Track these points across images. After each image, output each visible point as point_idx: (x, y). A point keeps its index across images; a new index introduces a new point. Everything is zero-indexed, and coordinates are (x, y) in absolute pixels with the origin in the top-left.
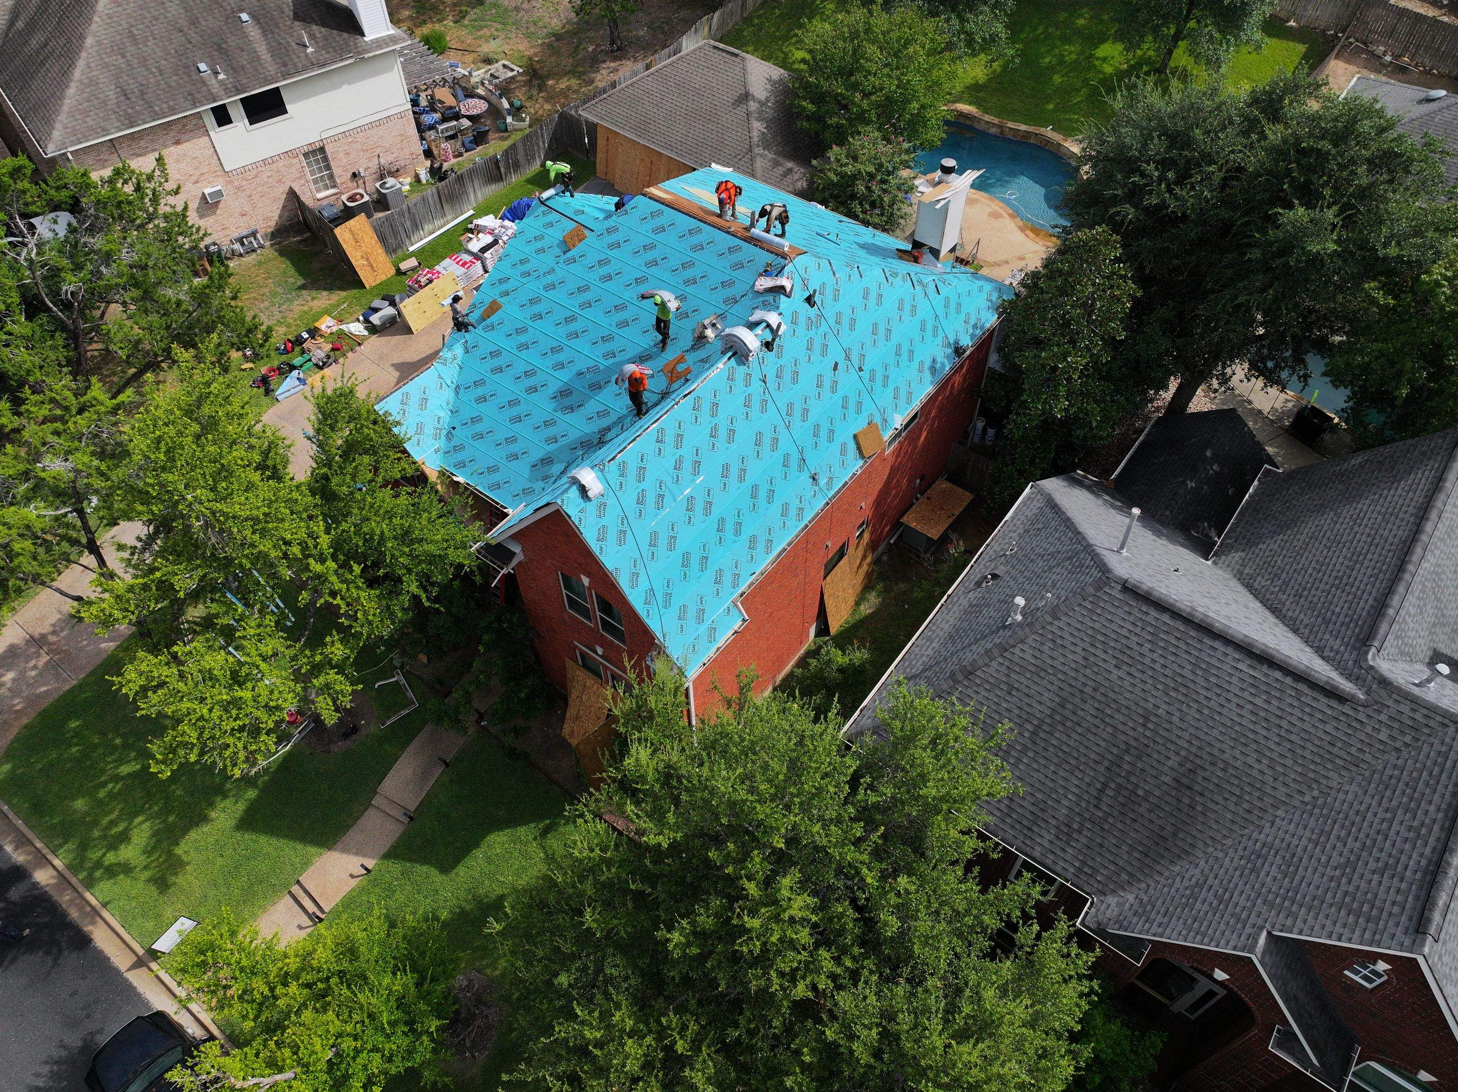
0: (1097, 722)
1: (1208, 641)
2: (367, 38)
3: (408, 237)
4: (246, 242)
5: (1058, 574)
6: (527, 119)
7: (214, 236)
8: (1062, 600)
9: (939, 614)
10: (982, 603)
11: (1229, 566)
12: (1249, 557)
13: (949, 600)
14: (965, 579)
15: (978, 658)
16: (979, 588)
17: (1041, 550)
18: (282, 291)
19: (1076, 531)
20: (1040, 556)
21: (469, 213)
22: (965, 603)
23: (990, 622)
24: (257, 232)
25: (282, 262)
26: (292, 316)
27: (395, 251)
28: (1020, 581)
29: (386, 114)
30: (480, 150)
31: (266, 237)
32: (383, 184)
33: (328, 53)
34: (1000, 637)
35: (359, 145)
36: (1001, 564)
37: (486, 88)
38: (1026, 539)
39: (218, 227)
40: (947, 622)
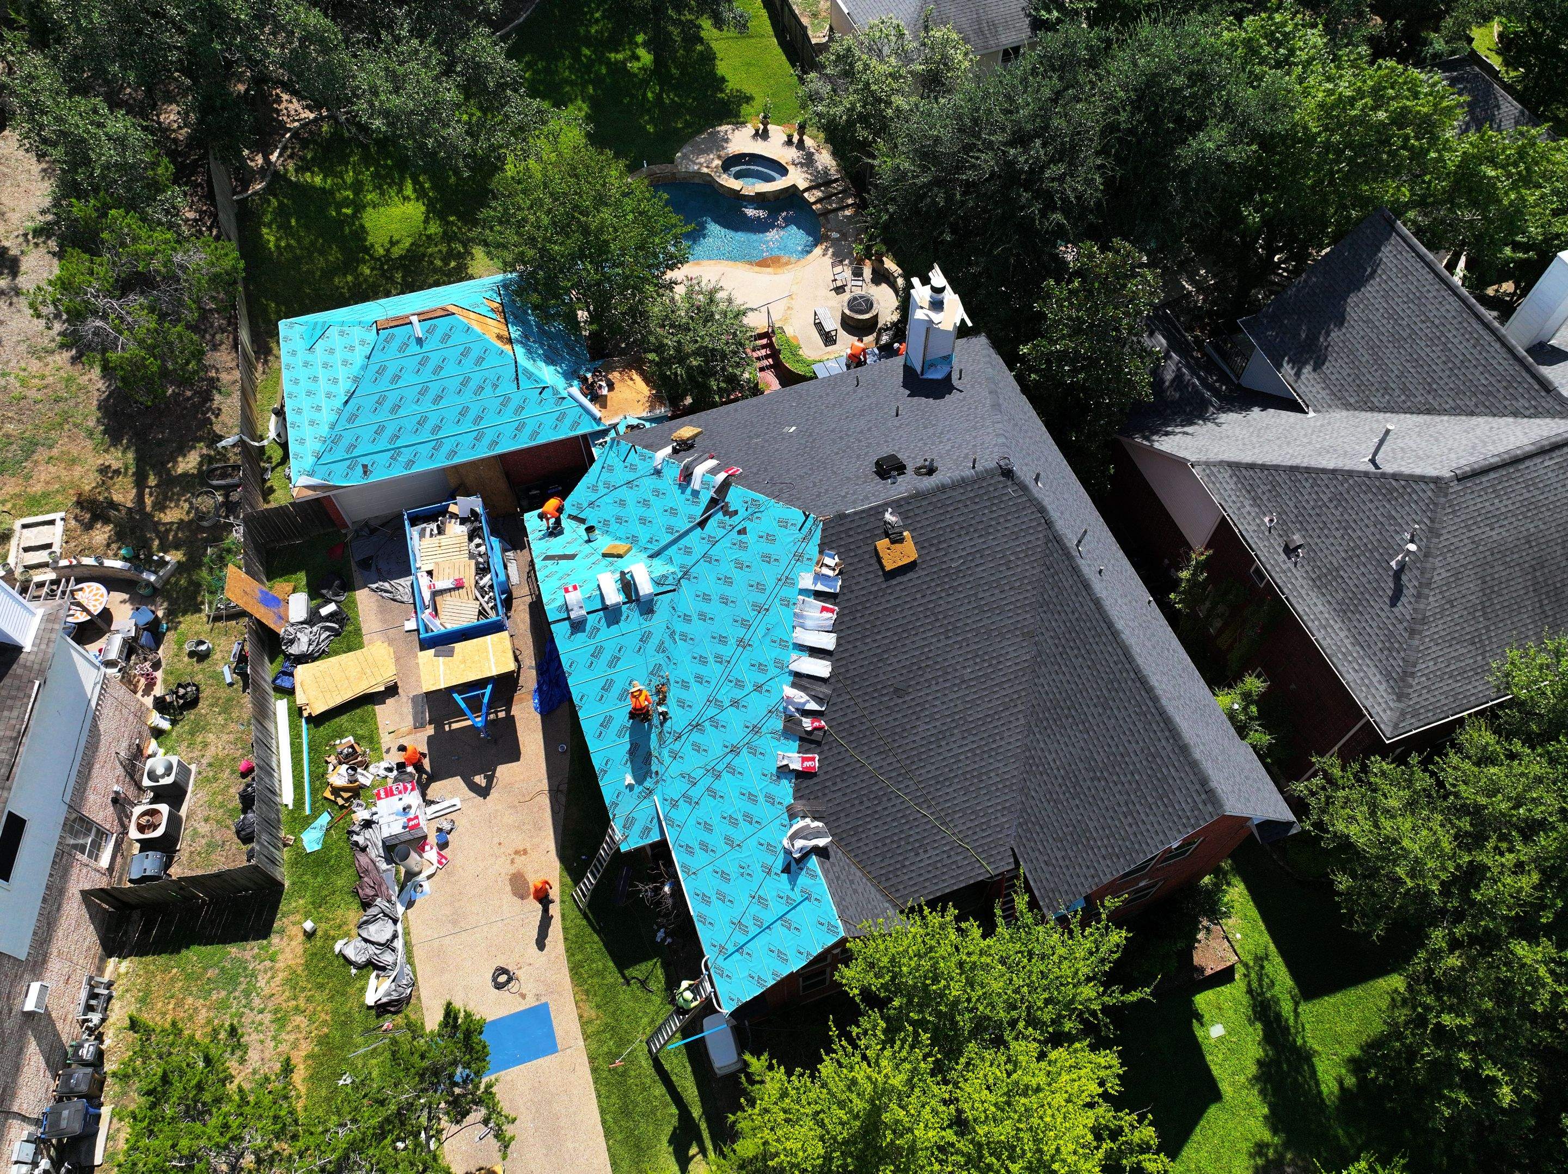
0: (1508, 571)
1: (1521, 467)
2: (28, 648)
3: (274, 793)
4: (93, 1002)
5: (1377, 508)
6: (168, 558)
7: (64, 1038)
8: (1428, 522)
9: (1296, 605)
10: (1325, 571)
11: (1330, 406)
12: (1335, 390)
13: (1285, 590)
14: (1268, 567)
15: (1416, 606)
16: (1296, 564)
17: (1312, 503)
18: (223, 993)
19: (1324, 471)
20: (1320, 507)
21: (281, 707)
22: (1304, 582)
23: (1371, 577)
24: (91, 978)
25: (166, 970)
26: (283, 999)
27: (279, 821)
28: (1338, 534)
29: (93, 704)
30: (170, 637)
31: (101, 970)
32: (152, 776)
33: (11, 709)
34: (1410, 580)
35: (97, 766)
36: (1281, 536)
37: (54, 569)
38: (1269, 505)
39: (59, 1026)
40: (1315, 605)
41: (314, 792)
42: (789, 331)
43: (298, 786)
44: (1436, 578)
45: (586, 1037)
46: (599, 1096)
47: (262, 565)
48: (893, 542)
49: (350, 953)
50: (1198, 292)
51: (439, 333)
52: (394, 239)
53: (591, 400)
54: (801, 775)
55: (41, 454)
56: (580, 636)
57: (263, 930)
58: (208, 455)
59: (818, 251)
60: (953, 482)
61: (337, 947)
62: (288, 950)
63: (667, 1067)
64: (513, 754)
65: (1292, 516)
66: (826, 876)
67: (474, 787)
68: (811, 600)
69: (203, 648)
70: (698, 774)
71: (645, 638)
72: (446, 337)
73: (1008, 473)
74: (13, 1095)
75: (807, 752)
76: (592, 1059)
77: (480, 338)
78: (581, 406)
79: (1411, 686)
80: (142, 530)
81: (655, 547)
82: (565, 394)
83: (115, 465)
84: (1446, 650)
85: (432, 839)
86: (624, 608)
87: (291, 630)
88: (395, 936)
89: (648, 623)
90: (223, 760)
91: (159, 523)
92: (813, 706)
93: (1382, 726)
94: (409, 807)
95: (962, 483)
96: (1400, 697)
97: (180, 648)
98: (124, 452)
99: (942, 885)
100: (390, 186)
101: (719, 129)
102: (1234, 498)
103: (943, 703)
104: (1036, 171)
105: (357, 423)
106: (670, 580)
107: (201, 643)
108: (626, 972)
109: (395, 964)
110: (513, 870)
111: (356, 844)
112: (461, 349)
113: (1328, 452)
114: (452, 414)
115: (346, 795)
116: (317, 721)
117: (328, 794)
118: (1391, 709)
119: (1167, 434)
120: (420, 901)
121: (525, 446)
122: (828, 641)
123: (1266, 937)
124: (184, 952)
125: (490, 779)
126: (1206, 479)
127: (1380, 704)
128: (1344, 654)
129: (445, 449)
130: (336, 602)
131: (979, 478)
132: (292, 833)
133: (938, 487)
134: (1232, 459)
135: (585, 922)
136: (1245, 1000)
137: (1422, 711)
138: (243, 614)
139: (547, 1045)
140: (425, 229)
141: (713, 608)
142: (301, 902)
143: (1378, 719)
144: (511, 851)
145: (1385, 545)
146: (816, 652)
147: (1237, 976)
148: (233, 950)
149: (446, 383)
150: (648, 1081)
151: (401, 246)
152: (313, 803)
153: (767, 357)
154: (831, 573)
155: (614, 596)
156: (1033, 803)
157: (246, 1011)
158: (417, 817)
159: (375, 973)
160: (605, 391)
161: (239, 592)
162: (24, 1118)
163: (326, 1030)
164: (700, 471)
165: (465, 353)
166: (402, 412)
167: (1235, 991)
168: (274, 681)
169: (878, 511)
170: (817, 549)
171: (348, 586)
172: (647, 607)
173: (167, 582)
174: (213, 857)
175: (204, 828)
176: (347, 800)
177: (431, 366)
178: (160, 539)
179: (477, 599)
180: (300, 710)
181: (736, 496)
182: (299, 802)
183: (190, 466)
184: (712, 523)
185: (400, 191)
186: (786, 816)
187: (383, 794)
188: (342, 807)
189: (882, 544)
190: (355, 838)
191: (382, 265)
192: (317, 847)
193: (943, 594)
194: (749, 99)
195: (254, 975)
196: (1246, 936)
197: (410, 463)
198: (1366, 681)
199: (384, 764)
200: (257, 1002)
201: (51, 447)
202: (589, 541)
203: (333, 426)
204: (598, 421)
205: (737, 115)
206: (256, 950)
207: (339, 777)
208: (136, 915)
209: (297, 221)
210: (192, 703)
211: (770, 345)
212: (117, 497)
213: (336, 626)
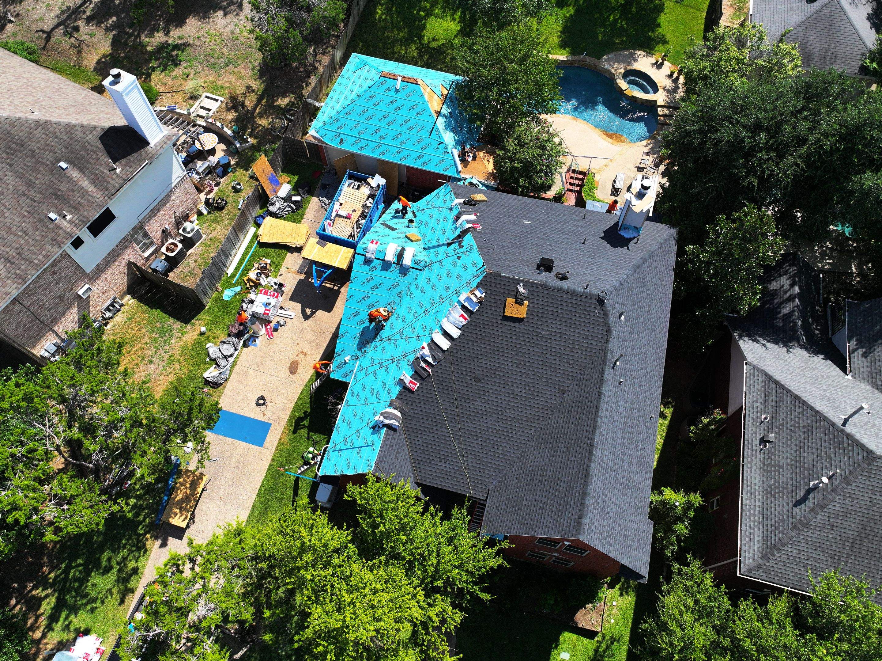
2: (152, 145)
3: (225, 266)
4: (111, 308)
5: (826, 447)
6: (249, 140)
7: (91, 315)
8: (847, 473)
9: (745, 472)
10: (773, 463)
11: (864, 379)
12: (874, 371)
13: (745, 460)
14: (746, 442)
15: (807, 514)
16: (761, 450)
17: (793, 422)
18: (157, 336)
19: (812, 409)
20: (796, 427)
21: (252, 230)
22: (758, 462)
23: (794, 482)
24: (115, 298)
25: (144, 313)
26: (176, 353)
27: (220, 279)
28: (794, 448)
29: (173, 185)
30: (230, 175)
31: (122, 298)
32: (184, 230)
33: (131, 167)
34: (814, 498)
35: (162, 212)
36: (764, 430)
37: (206, 121)
38: (771, 409)
39: (92, 309)
40: (755, 478)
41: (242, 275)
42: (597, 178)
43: (237, 269)
44: (830, 507)
45: (277, 449)
46: (265, 477)
47: (283, 163)
48: (516, 302)
49: (211, 351)
50: (858, 275)
51: (407, 91)
52: (437, 37)
53: (461, 160)
54: (405, 388)
55: (231, 68)
56: (366, 267)
57: (187, 321)
58: (293, 103)
59: (644, 142)
60: (568, 289)
61: (209, 345)
62: (191, 334)
63: (300, 485)
64: (329, 309)
65: (778, 423)
66: (384, 441)
67: (304, 313)
68: (459, 308)
69: (238, 187)
70: (376, 362)
71: (395, 285)
72: (410, 94)
73: (601, 302)
74: (57, 323)
75: (415, 379)
76: (273, 460)
77: (425, 103)
78: (454, 160)
79: (774, 556)
80: (247, 122)
81: (428, 245)
82: (450, 152)
83: (255, 87)
84: (810, 550)
85: (272, 325)
86: (394, 265)
87: (275, 199)
88: (231, 355)
89: (400, 279)
90: (217, 240)
91: (255, 122)
92: (430, 360)
93: (742, 565)
94: (270, 304)
95: (573, 293)
96: (763, 557)
97: (231, 182)
98: (261, 84)
99: (443, 484)
100: (450, 10)
101: (637, 52)
102: (755, 394)
103: (496, 398)
104: (754, 150)
105: (349, 117)
106: (422, 265)
107: (239, 184)
108: (311, 434)
109: (224, 367)
110: (295, 359)
111: (242, 307)
112: (413, 104)
113: (828, 401)
114: (392, 134)
115: (252, 284)
116: (262, 245)
117: (245, 279)
118: (754, 560)
119: (755, 340)
120: (251, 347)
121: (418, 167)
122: (455, 333)
123: (628, 632)
124: (154, 310)
125: (313, 313)
126: (748, 375)
127: (749, 553)
128: (751, 514)
129: (381, 150)
130: (302, 197)
131: (584, 296)
132: (222, 287)
133: (558, 288)
134: (770, 373)
135: (309, 401)
136: (591, 653)
137: (773, 573)
138: (257, 180)
139: (259, 441)
140: (453, 39)
141: (428, 288)
142: (208, 318)
143: (742, 560)
144: (300, 350)
145: (815, 470)
146: (446, 334)
147: (596, 639)
148: (171, 321)
149: (398, 117)
150: (288, 485)
151: (437, 43)
152: (238, 280)
153: (577, 185)
154: (475, 300)
155: (390, 257)
156: (510, 474)
157: (161, 348)
158: (269, 310)
159: (214, 366)
160: (470, 159)
161: (260, 169)
162: (57, 335)
163: (183, 376)
164: (464, 217)
165: (413, 107)
166: (371, 122)
167: (589, 645)
168: (256, 218)
169: (518, 282)
170: (476, 284)
171: (311, 193)
172: (404, 271)
173: (244, 150)
174: (188, 278)
175: (192, 264)
176: (251, 286)
177: (396, 105)
178: (252, 130)
179: (353, 228)
180: (258, 237)
181: (469, 239)
182: (233, 275)
183: (283, 103)
184: (452, 246)
185: (453, 15)
186: (389, 403)
187: (263, 292)
188: (247, 288)
189: (510, 301)
190: (243, 304)
191: (423, 48)
192: (228, 299)
193: (528, 344)
194: (665, 42)
195: (172, 336)
196: (616, 623)
197: (362, 148)
198: (752, 536)
199: (275, 280)
200: (167, 347)
201: (236, 67)
202: (408, 227)
203: (338, 113)
204: (458, 172)
205: (652, 49)
206: (179, 327)
207: (252, 275)
208: (148, 284)
209: (396, 9)
210: (220, 208)
211: (582, 180)
212: (247, 103)
213: (294, 207)
